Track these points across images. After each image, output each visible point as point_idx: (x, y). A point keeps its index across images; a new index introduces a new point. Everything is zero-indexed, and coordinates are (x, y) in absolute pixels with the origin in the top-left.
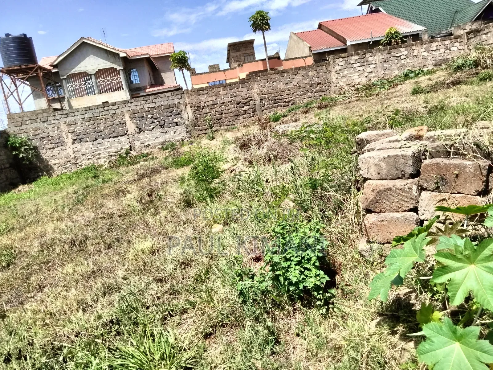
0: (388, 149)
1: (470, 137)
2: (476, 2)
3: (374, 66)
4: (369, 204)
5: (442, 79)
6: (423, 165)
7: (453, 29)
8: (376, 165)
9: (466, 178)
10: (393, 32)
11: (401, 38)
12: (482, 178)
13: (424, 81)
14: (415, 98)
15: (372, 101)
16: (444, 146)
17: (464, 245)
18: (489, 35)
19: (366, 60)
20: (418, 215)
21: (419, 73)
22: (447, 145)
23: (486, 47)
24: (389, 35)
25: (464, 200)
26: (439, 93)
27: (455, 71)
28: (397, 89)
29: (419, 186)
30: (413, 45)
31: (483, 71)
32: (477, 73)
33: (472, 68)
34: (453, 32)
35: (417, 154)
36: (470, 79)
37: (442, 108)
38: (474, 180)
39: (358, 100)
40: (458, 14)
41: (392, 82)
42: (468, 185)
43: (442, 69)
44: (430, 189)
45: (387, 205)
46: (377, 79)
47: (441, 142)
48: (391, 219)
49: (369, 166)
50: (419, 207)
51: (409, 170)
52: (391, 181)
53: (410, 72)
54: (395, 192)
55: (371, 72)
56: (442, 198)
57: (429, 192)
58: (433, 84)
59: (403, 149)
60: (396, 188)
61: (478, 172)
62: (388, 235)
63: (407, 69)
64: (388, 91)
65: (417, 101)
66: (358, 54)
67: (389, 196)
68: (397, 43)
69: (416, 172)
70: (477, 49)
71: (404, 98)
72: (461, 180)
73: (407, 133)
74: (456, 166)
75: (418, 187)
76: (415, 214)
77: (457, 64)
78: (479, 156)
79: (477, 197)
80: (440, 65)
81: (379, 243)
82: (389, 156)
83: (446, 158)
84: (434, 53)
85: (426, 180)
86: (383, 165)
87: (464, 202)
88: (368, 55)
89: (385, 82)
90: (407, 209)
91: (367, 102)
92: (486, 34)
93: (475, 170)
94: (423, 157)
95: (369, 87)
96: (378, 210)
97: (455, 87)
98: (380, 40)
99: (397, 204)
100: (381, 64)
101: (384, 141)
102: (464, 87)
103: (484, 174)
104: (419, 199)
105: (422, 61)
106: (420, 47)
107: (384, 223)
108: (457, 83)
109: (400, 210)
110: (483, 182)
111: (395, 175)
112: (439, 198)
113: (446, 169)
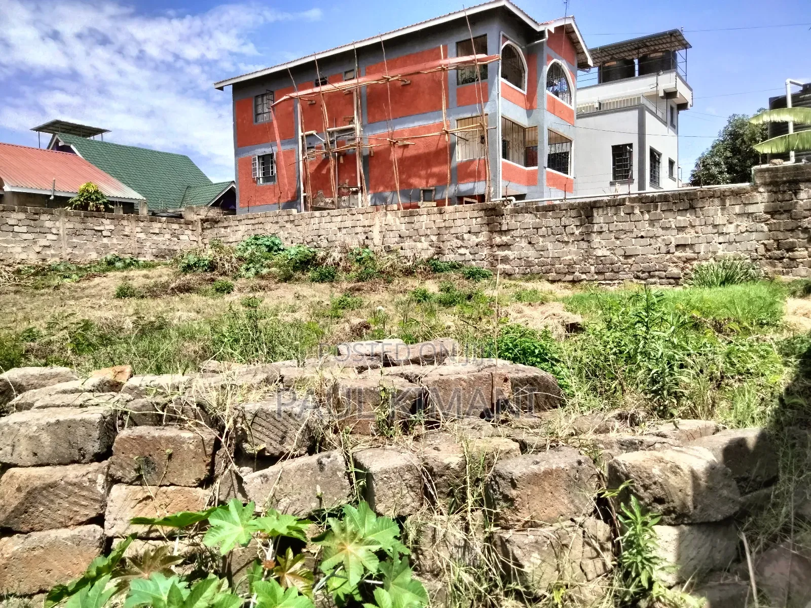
0: (58, 406)
1: (193, 392)
2: (214, 182)
3: (55, 237)
4: (8, 519)
5: (164, 279)
6: (117, 438)
7: (183, 209)
8: (30, 438)
9: (183, 461)
10: (91, 190)
11: (104, 203)
12: (205, 459)
13: (138, 278)
14: (121, 303)
15: (46, 297)
16: (154, 406)
17: (169, 597)
18: (228, 230)
19: (41, 225)
20: (103, 528)
21: (130, 264)
22: (158, 404)
23: (225, 245)
24: (85, 194)
25: (179, 495)
26: (159, 301)
27: (184, 270)
28: (92, 284)
29: (108, 475)
30: (123, 219)
31: (220, 278)
32: (213, 280)
33: (206, 271)
34: (183, 213)
35: (108, 418)
36: (203, 287)
37: (160, 327)
38: (194, 463)
39: (16, 292)
40: (191, 190)
41: (85, 269)
42: (186, 471)
43: (165, 264)
44: (127, 480)
45: (47, 516)
46: (57, 259)
47: (149, 399)
48: (52, 544)
49: (16, 440)
50: (106, 513)
51: (94, 447)
52: (58, 468)
53: (117, 259)
54: (64, 489)
55: (49, 247)
56: (145, 495)
57: (124, 486)
58: (151, 286)
59: (84, 409)
60: (67, 483)
61: (200, 450)
62: (43, 575)
63: (112, 253)
64: (77, 285)
65: (124, 309)
66: (25, 211)
67: (52, 498)
68: (98, 210)
69: (105, 450)
70: (213, 246)
71: (104, 300)
72: (175, 462)
73: (96, 377)
74: (169, 440)
75: (107, 477)
76: (98, 527)
77: (187, 262)
78: (203, 423)
79: (198, 488)
80: (163, 257)
81: (21, 597)
82: (58, 422)
83: (156, 425)
84: (155, 237)
85: (121, 466)
86: (46, 438)
87: (179, 499)
88: (44, 217)
89: (73, 267)
90: (84, 519)
91: (36, 299)
92: (225, 227)
93: (197, 446)
94: (119, 422)
95: (42, 271)
96: (26, 529)
97: (182, 295)
98: (69, 198)
99: (66, 513)
100: (67, 236)
101: (53, 389)
102: (194, 297)
103: (208, 453)
104: (108, 498)
105: (137, 246)
106: (134, 224)
107: (36, 553)
108: (186, 289)
109: (72, 522)
110: (207, 466)
111: (66, 456)
112: (140, 496)
113: (155, 446)
